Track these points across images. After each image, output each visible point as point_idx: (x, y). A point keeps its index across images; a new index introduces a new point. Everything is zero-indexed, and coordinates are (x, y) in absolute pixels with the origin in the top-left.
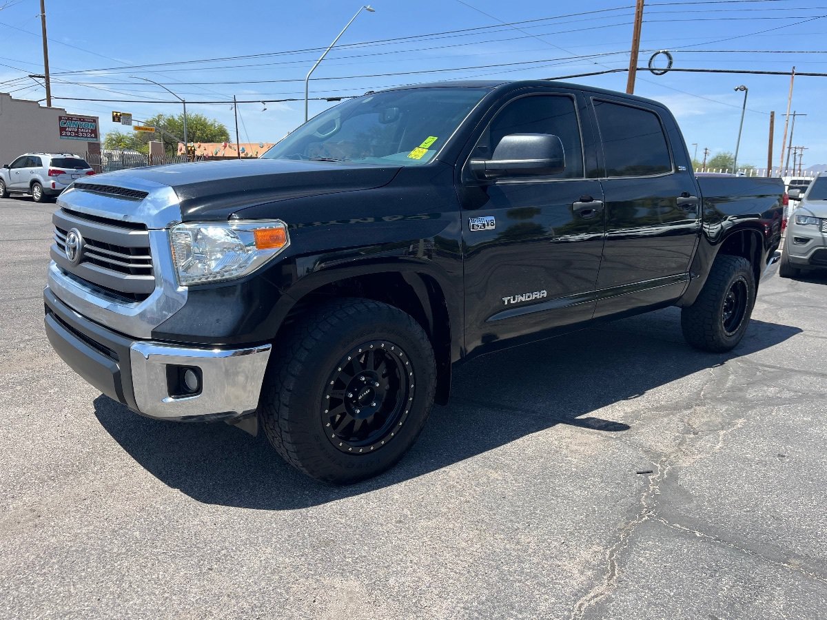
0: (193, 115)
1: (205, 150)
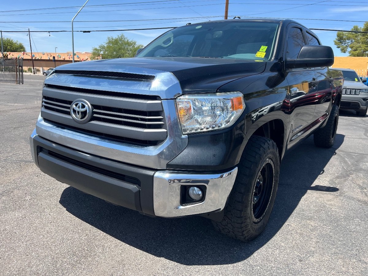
0: (5, 38)
1: (13, 55)
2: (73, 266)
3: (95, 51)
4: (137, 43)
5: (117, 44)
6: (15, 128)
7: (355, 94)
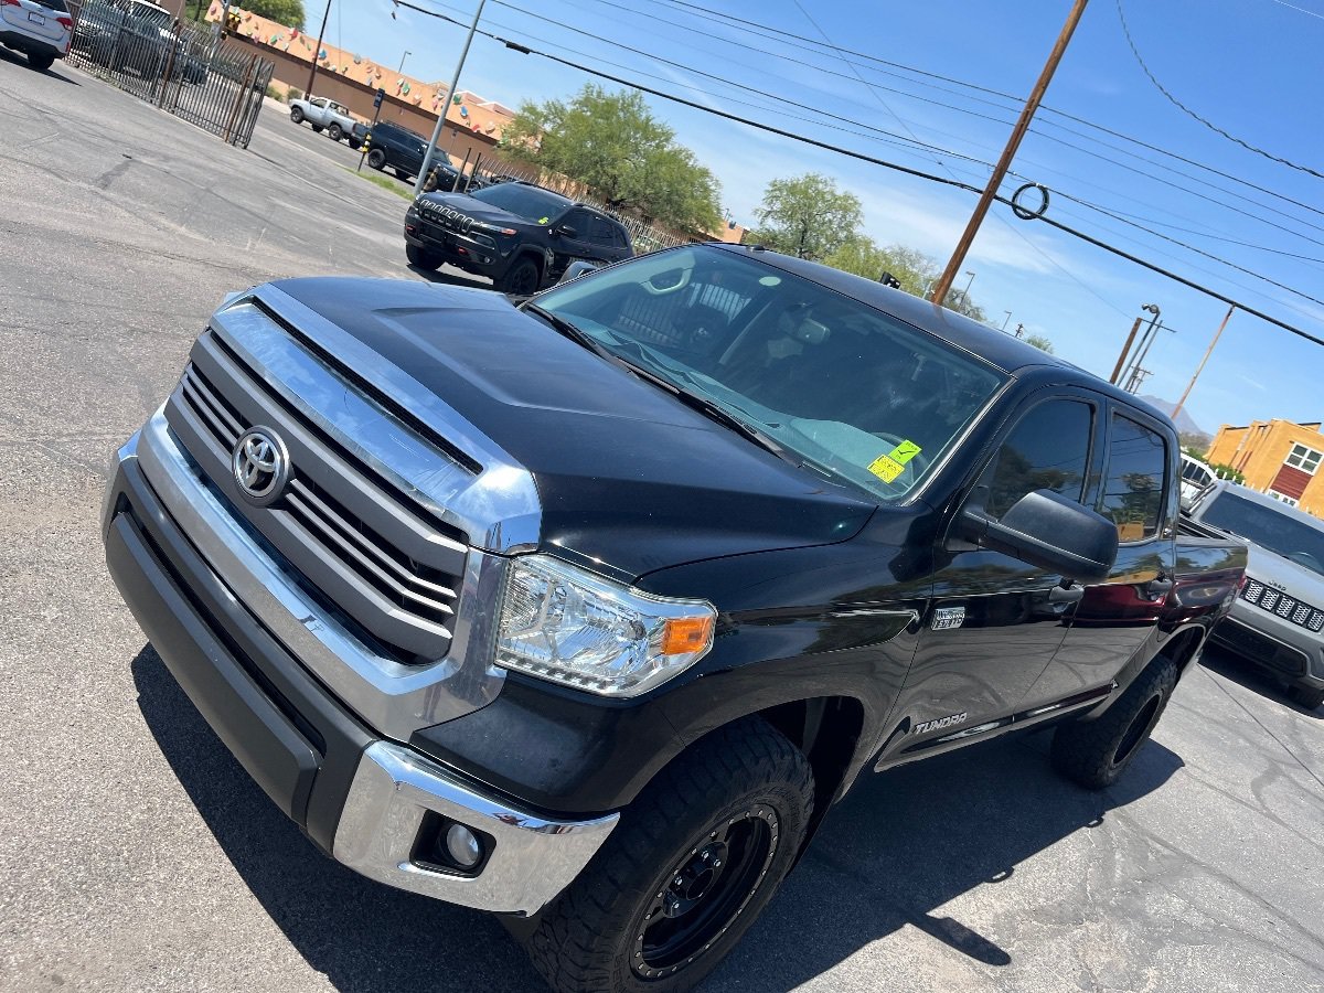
1: (257, 28)
2: (66, 893)
3: (526, 114)
4: (674, 139)
5: (607, 119)
6: (133, 330)
7: (1306, 624)
